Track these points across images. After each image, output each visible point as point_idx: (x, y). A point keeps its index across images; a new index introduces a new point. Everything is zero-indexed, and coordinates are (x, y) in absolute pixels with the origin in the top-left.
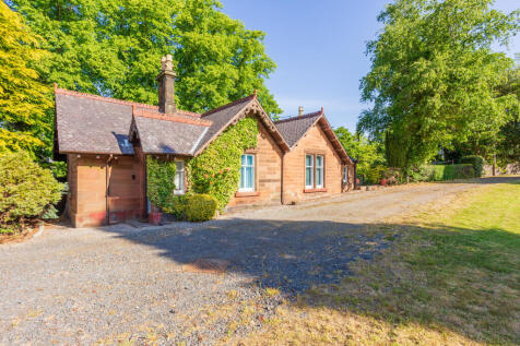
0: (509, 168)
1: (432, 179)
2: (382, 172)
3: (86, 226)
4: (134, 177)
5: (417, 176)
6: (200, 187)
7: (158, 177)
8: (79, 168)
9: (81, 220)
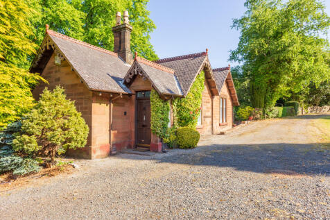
0: (309, 109)
1: (277, 117)
2: (250, 111)
3: (97, 157)
4: (125, 113)
5: (271, 115)
6: (183, 122)
7: (163, 114)
8: (93, 105)
9: (95, 152)
